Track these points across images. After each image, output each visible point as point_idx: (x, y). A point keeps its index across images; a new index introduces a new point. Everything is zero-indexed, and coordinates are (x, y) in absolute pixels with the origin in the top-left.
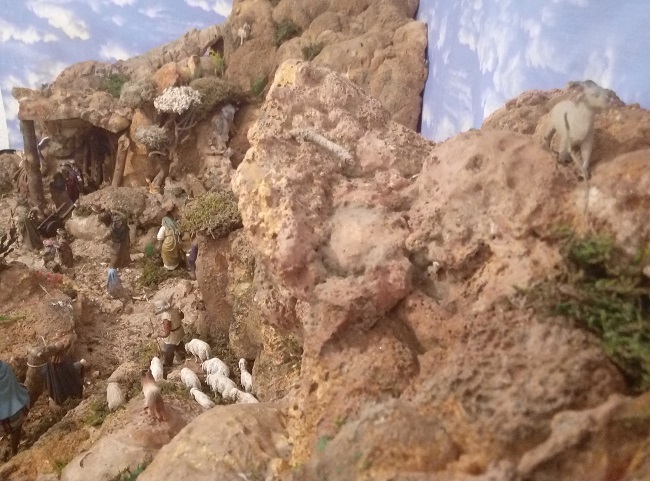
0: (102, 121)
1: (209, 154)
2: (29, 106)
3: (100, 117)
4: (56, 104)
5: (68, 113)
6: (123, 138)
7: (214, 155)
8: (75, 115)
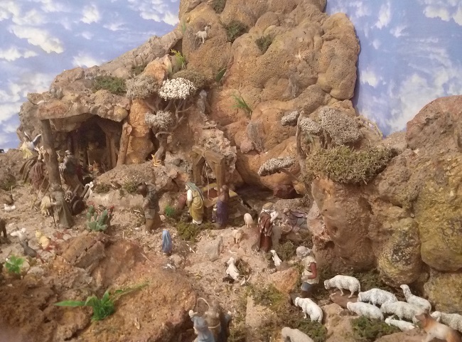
0: (109, 113)
1: (204, 129)
2: (47, 107)
3: (107, 110)
4: (70, 104)
5: (80, 109)
6: (125, 125)
7: (209, 128)
8: (85, 111)
